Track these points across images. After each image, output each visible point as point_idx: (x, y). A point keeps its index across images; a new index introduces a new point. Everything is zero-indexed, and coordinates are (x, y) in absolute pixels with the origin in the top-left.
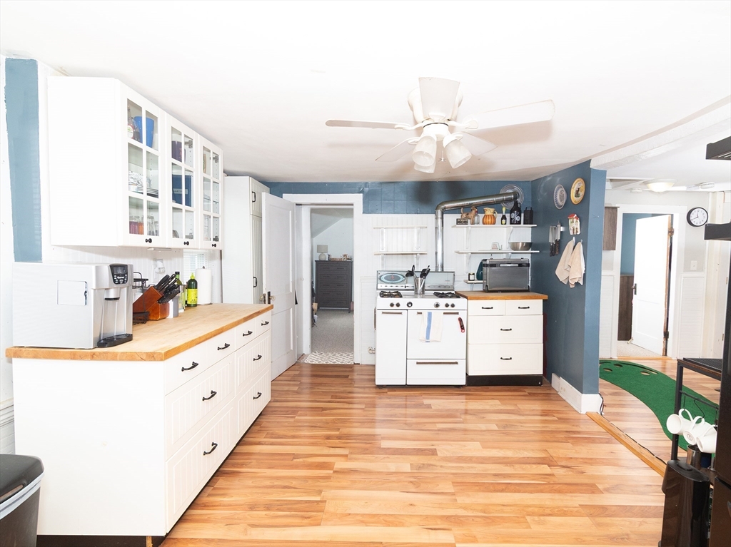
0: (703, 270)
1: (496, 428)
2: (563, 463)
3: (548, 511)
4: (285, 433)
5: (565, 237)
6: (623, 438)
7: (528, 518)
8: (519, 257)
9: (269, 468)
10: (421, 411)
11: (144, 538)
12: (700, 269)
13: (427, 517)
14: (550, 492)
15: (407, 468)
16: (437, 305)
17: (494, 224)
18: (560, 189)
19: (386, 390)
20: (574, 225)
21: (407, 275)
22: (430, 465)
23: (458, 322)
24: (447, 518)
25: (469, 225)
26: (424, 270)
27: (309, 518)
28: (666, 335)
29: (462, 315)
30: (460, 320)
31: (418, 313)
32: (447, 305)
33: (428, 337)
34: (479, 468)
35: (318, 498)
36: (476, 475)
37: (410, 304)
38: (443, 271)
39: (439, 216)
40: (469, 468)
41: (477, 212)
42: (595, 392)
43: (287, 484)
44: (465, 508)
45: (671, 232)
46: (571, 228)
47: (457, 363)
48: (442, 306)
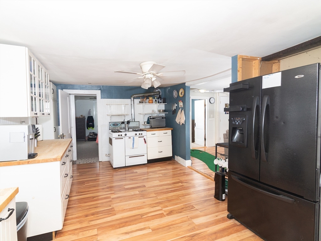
0: (214, 118)
1: (162, 175)
2: (185, 182)
3: (185, 195)
4: (84, 191)
5: (178, 108)
6: (199, 172)
7: (180, 198)
8: (162, 115)
9: (85, 203)
10: (134, 174)
11: (52, 233)
12: (213, 117)
13: (150, 204)
14: (184, 190)
15: (138, 192)
16: (136, 134)
17: (153, 103)
18: (175, 92)
19: (117, 169)
20: (181, 104)
21: (122, 124)
22: (145, 190)
23: (144, 140)
24: (157, 203)
25: (144, 103)
26: (128, 121)
27: (111, 214)
28: (205, 139)
29: (145, 137)
30: (144, 139)
31: (129, 138)
32: (140, 134)
33: (133, 147)
34: (161, 188)
35: (111, 208)
36: (161, 190)
37: (126, 135)
38: (134, 121)
39: (132, 100)
40: (158, 188)
41: (146, 99)
42: (190, 159)
43: (96, 206)
44: (161, 199)
45: (205, 105)
46: (180, 105)
47: (144, 155)
48: (138, 135)
